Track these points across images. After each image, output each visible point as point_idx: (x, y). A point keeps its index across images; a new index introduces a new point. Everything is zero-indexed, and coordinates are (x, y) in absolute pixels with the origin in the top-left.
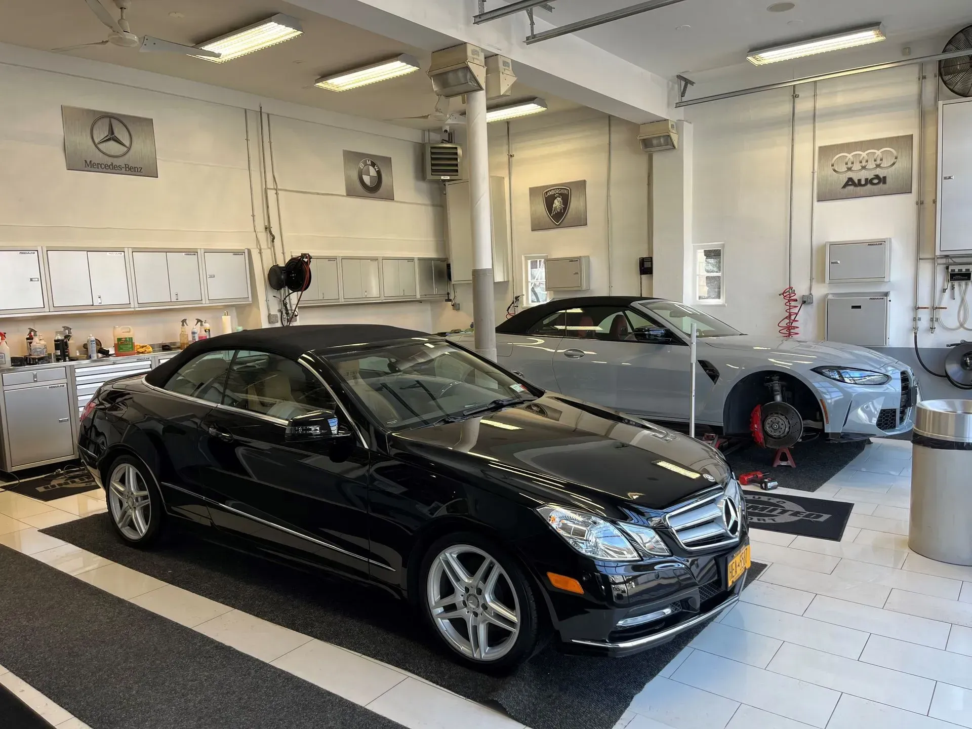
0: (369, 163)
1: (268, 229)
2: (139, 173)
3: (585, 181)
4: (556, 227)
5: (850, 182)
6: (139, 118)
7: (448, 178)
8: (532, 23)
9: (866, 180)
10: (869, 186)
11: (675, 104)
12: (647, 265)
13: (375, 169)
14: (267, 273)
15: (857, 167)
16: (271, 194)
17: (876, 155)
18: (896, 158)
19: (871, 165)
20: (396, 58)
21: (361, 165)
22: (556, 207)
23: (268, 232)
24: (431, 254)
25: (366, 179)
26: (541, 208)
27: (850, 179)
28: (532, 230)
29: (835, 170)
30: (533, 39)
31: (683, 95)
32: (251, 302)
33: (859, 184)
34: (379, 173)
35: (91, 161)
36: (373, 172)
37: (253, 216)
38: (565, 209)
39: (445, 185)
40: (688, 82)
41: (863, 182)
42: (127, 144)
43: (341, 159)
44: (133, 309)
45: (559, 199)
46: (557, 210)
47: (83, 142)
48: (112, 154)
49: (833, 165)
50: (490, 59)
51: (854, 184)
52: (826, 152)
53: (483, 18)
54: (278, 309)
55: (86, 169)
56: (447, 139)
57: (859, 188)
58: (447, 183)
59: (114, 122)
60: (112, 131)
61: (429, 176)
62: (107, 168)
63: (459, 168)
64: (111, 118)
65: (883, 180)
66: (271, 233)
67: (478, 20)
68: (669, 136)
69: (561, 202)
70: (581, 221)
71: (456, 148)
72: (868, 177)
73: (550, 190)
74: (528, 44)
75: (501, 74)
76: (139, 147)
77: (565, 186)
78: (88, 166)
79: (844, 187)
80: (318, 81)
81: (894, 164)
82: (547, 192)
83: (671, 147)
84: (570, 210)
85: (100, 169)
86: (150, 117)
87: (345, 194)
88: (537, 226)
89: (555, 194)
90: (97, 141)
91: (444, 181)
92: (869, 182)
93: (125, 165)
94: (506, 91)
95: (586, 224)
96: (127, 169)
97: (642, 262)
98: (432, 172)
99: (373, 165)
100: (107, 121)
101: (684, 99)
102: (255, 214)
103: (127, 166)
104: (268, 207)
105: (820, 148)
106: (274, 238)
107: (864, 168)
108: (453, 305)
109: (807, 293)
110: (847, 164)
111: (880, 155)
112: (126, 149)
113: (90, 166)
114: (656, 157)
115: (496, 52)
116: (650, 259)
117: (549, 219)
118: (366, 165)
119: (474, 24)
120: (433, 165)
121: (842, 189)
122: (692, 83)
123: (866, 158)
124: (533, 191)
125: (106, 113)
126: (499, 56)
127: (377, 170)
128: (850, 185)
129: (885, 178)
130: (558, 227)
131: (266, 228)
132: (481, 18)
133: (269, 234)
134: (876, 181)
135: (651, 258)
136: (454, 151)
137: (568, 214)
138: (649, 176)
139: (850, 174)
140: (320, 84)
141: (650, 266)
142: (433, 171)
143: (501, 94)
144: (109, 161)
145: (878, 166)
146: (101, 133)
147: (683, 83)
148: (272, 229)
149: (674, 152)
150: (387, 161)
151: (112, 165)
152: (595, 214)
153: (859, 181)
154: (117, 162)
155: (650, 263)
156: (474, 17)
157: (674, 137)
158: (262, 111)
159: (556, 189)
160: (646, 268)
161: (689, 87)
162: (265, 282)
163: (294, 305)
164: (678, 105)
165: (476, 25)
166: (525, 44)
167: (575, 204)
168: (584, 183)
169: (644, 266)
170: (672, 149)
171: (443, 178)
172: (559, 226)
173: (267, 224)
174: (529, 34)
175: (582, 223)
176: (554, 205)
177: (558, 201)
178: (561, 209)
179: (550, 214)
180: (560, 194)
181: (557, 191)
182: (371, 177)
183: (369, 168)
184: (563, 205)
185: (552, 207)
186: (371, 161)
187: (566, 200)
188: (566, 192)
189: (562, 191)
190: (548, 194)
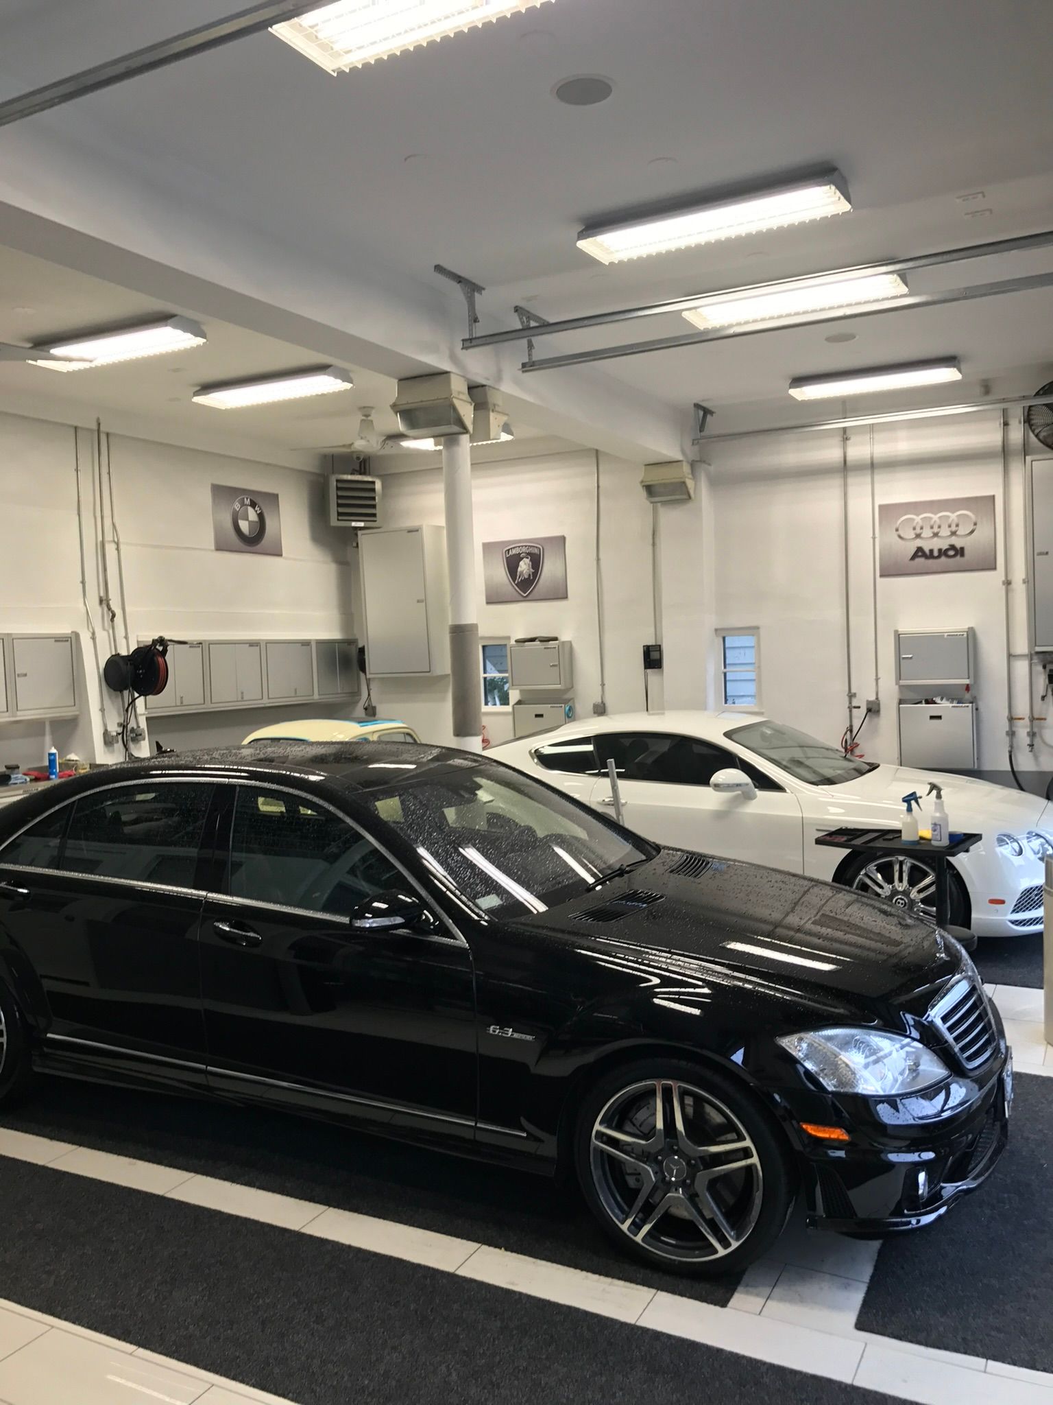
0: (248, 502)
1: (104, 601)
3: (564, 538)
4: (522, 599)
5: (919, 553)
7: (362, 524)
8: (531, 350)
9: (940, 550)
10: (943, 559)
11: (692, 441)
12: (654, 655)
13: (256, 511)
14: (102, 665)
15: (927, 533)
16: (110, 549)
17: (951, 519)
18: (975, 524)
19: (945, 532)
20: (324, 372)
21: (237, 506)
22: (522, 572)
23: (105, 606)
24: (334, 634)
25: (244, 526)
26: (501, 574)
27: (920, 549)
28: (488, 603)
29: (900, 537)
30: (530, 366)
31: (702, 428)
32: (78, 713)
33: (930, 555)
34: (261, 516)
36: (252, 515)
37: (83, 582)
38: (535, 574)
39: (357, 535)
40: (707, 412)
41: (936, 554)
43: (206, 497)
45: (527, 561)
46: (523, 576)
49: (897, 530)
50: (475, 390)
51: (924, 555)
52: (888, 512)
53: (474, 343)
54: (118, 721)
56: (358, 468)
57: (931, 561)
58: (360, 533)
61: (334, 521)
63: (378, 511)
65: (960, 552)
66: (109, 609)
68: (684, 483)
69: (529, 565)
70: (559, 593)
71: (373, 483)
72: (941, 547)
73: (514, 548)
74: (523, 372)
75: (490, 412)
77: (536, 543)
79: (913, 558)
80: (197, 394)
81: (972, 532)
82: (508, 550)
83: (686, 497)
84: (542, 577)
87: (213, 547)
88: (494, 598)
89: (519, 554)
91: (356, 528)
92: (943, 553)
94: (496, 435)
95: (566, 598)
97: (648, 651)
98: (338, 516)
99: (253, 505)
101: (703, 434)
102: (87, 579)
104: (105, 570)
105: (881, 507)
106: (114, 616)
107: (936, 535)
108: (366, 709)
109: (873, 698)
110: (914, 529)
111: (956, 520)
115: (484, 382)
116: (658, 648)
117: (511, 587)
118: (243, 504)
119: (462, 349)
120: (339, 506)
121: (912, 562)
122: (711, 413)
123: (938, 522)
124: (489, 548)
126: (487, 387)
127: (258, 512)
128: (920, 556)
129: (962, 549)
130: (525, 599)
131: (101, 601)
132: (469, 343)
133: (106, 609)
134: (951, 553)
135: (660, 646)
136: (370, 486)
137: (541, 581)
138: (654, 535)
139: (919, 543)
140: (200, 400)
141: (658, 657)
142: (339, 514)
143: (491, 438)
145: (954, 533)
147: (701, 413)
148: (110, 602)
149: (690, 505)
150: (273, 498)
152: (579, 582)
153: (931, 551)
155: (658, 652)
156: (463, 340)
157: (690, 484)
158: (102, 429)
159: (522, 546)
160: (653, 660)
161: (709, 417)
162: (100, 681)
163: (141, 715)
164: (696, 442)
165: (464, 351)
166: (520, 372)
167: (549, 568)
168: (563, 539)
169: (649, 658)
170: (688, 499)
171: (354, 524)
172: (527, 599)
173: (102, 594)
174: (526, 360)
175: (560, 596)
176: (519, 569)
177: (525, 564)
178: (530, 575)
179: (514, 581)
180: (528, 554)
181: (524, 550)
182: (250, 523)
183: (247, 509)
184: (533, 568)
185: (517, 571)
186: (251, 500)
187: (536, 562)
188: (536, 551)
189: (531, 550)
190: (510, 553)
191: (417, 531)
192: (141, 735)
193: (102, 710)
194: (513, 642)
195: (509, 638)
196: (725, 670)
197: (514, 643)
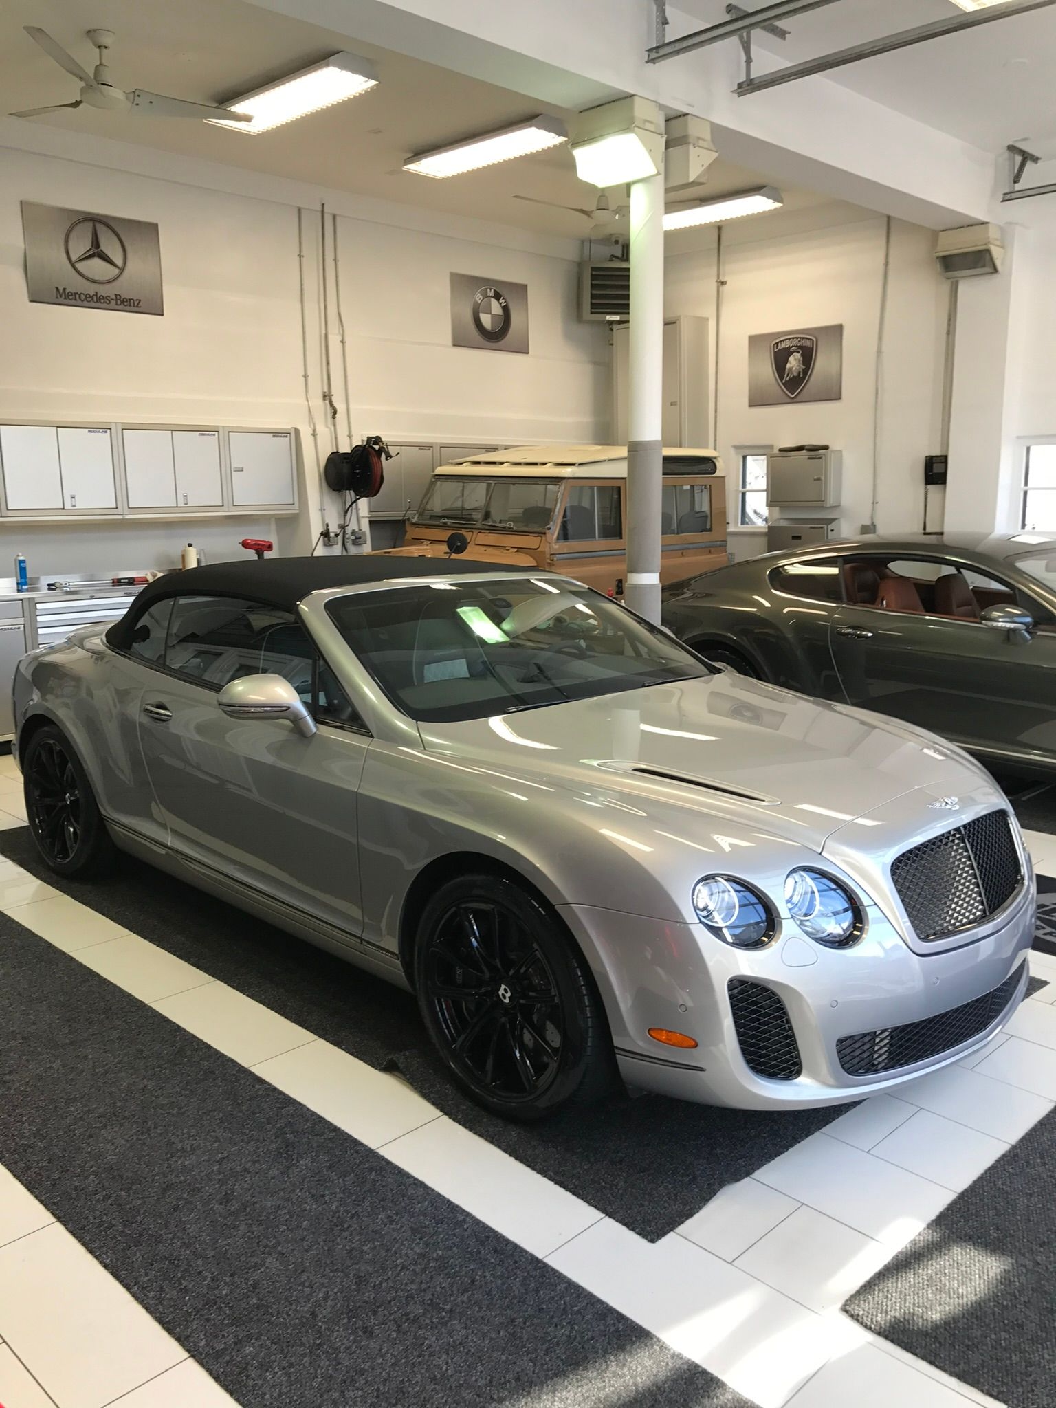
0: (491, 293)
1: (327, 396)
2: (136, 309)
3: (840, 327)
4: (789, 400)
6: (139, 223)
7: (617, 318)
8: (749, 60)
11: (1002, 196)
12: (937, 469)
13: (500, 303)
14: (323, 463)
16: (334, 341)
20: (530, 123)
21: (478, 297)
22: (790, 369)
23: (327, 402)
25: (486, 320)
26: (767, 370)
28: (750, 406)
30: (749, 86)
31: (1016, 180)
32: (297, 512)
34: (506, 309)
35: (64, 289)
36: (496, 308)
37: (305, 376)
38: (806, 371)
39: (612, 330)
40: (1026, 157)
42: (119, 262)
43: (442, 289)
44: (120, 517)
45: (798, 355)
46: (792, 373)
47: (54, 258)
48: (97, 278)
50: (673, 122)
53: (663, 52)
54: (337, 521)
55: (57, 301)
56: (620, 256)
58: (615, 327)
59: (101, 229)
60: (96, 243)
61: (588, 315)
62: (89, 299)
64: (96, 221)
66: (332, 405)
67: (654, 55)
68: (988, 251)
69: (799, 360)
70: (833, 394)
73: (783, 340)
74: (740, 95)
75: (691, 147)
76: (137, 267)
77: (808, 334)
78: (61, 296)
80: (409, 161)
82: (777, 343)
83: (991, 270)
84: (814, 374)
85: (79, 302)
86: (155, 222)
87: (451, 344)
88: (757, 400)
89: (790, 347)
90: (74, 257)
91: (611, 323)
93: (116, 295)
94: (698, 177)
95: (840, 398)
96: (119, 302)
97: (930, 462)
98: (592, 308)
99: (497, 296)
100: (90, 224)
101: (1018, 187)
102: (309, 373)
103: (118, 297)
104: (328, 363)
106: (335, 413)
112: (117, 271)
113: (66, 297)
114: (963, 287)
115: (685, 110)
116: (944, 460)
117: (778, 388)
118: (485, 296)
119: (647, 62)
120: (593, 296)
122: (1036, 159)
124: (755, 340)
125: (89, 214)
126: (689, 116)
127: (503, 305)
130: (793, 401)
131: (325, 396)
132: (658, 52)
133: (329, 405)
135: (946, 457)
136: (626, 274)
137: (812, 379)
138: (949, 320)
140: (412, 167)
141: (943, 471)
142: (593, 306)
143: (691, 180)
144: (91, 289)
146: (80, 246)
147: (1019, 159)
148: (333, 398)
149: (995, 280)
150: (524, 288)
151: (96, 295)
152: (855, 378)
154: (104, 290)
155: (943, 465)
156: (647, 50)
157: (996, 252)
158: (326, 210)
159: (793, 338)
160: (936, 474)
161: (1029, 165)
162: (320, 480)
163: (363, 517)
164: (1008, 197)
165: (649, 64)
166: (736, 95)
167: (822, 363)
168: (839, 329)
169: (931, 471)
170: (992, 273)
171: (608, 317)
172: (795, 400)
173: (326, 390)
174: (743, 78)
175: (833, 397)
176: (788, 366)
177: (795, 359)
178: (799, 373)
179: (781, 380)
180: (800, 347)
181: (795, 342)
182: (494, 316)
183: (490, 301)
184: (804, 364)
185: (785, 368)
186: (495, 291)
187: (808, 356)
188: (808, 343)
189: (803, 343)
190: (779, 347)
191: (675, 323)
192: (360, 538)
193: (322, 510)
194: (776, 451)
195: (771, 447)
196: (1026, 488)
197: (778, 452)
